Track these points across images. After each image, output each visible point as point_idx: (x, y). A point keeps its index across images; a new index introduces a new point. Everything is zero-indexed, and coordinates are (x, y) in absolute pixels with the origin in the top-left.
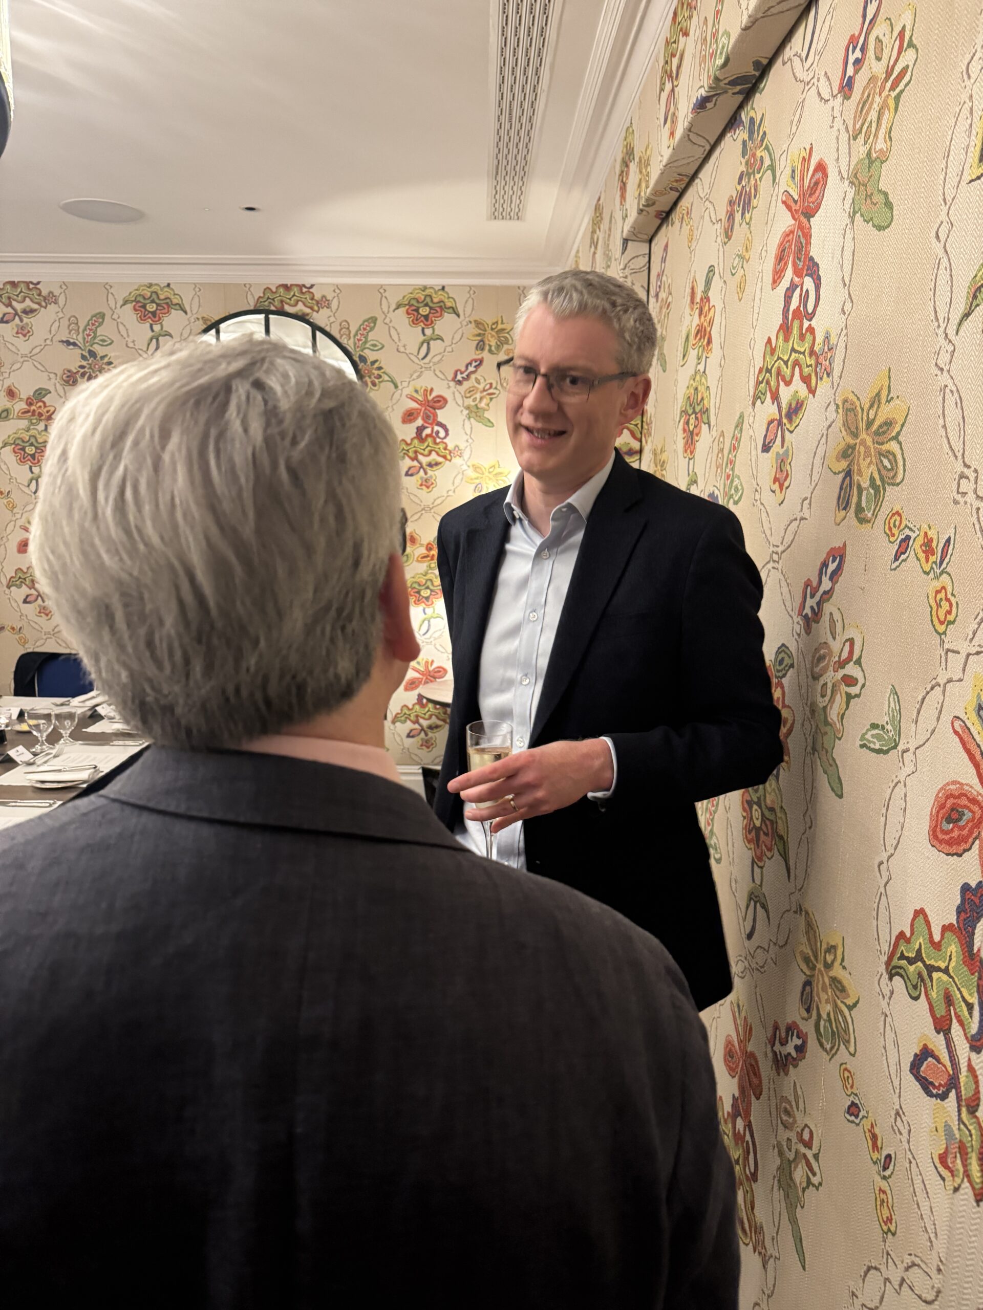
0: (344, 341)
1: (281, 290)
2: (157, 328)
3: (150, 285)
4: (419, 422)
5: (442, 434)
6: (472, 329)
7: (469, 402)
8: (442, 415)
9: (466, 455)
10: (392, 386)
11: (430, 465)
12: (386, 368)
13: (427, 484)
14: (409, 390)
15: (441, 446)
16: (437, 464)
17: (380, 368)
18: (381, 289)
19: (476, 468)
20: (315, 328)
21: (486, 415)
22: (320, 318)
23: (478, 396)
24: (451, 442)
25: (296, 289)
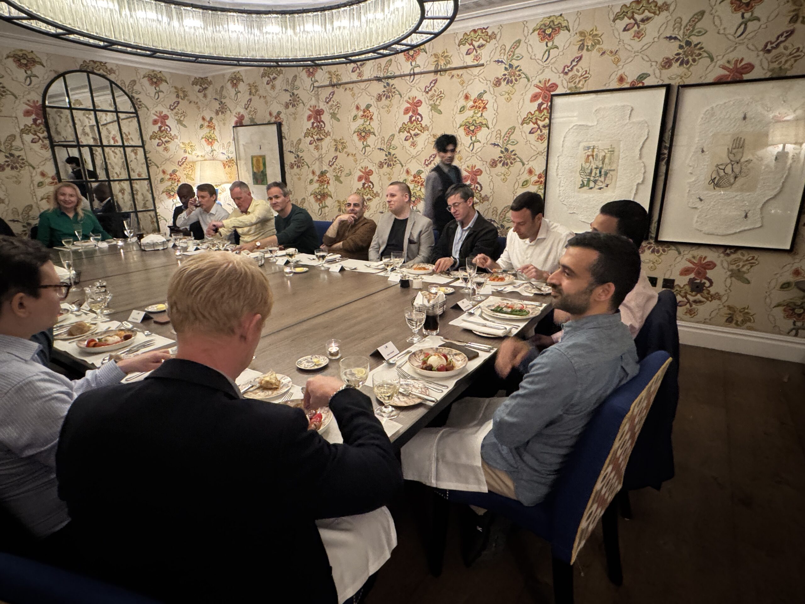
0: (124, 89)
1: (92, 63)
2: (29, 72)
3: (21, 50)
4: (159, 124)
5: (169, 130)
6: (173, 90)
7: (177, 117)
8: (168, 122)
9: (179, 138)
10: (145, 109)
11: (166, 142)
12: (143, 102)
13: (166, 149)
14: (154, 112)
15: (169, 134)
16: (169, 141)
17: (140, 102)
18: (136, 69)
19: (183, 143)
20: (111, 82)
21: (184, 123)
22: (112, 77)
23: (180, 115)
24: (173, 133)
25: (99, 64)
